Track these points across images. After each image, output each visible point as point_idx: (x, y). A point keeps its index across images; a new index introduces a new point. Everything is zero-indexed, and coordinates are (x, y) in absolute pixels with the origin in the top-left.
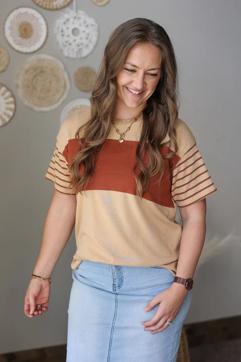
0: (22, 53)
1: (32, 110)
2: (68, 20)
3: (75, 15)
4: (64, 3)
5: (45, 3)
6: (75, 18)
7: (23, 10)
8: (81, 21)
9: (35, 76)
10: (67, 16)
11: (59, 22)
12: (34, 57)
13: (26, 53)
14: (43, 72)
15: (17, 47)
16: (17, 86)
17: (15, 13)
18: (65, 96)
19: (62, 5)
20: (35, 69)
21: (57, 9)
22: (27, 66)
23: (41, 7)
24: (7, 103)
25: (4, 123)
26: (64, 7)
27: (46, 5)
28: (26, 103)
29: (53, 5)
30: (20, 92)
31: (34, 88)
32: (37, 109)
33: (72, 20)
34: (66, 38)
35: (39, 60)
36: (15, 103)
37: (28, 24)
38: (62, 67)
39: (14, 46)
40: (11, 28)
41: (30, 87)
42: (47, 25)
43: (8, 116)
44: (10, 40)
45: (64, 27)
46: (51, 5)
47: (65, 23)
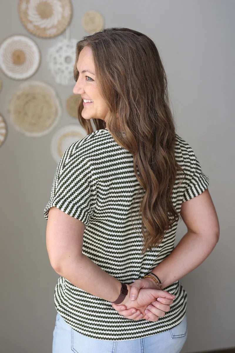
0: (14, 79)
2: (61, 48)
3: (68, 43)
4: (57, 32)
6: (68, 46)
7: (16, 38)
9: (27, 103)
10: (59, 44)
11: (52, 50)
12: (26, 84)
13: (19, 80)
14: (34, 98)
15: (10, 74)
16: (9, 112)
17: (9, 41)
18: (56, 123)
19: (56, 34)
20: (27, 95)
21: (50, 38)
23: (35, 35)
27: (40, 33)
28: (17, 128)
29: (46, 34)
30: (12, 118)
31: (26, 114)
32: (28, 134)
33: (65, 48)
34: (58, 66)
35: (31, 87)
36: (6, 128)
37: (22, 52)
38: (53, 93)
40: (5, 56)
41: (22, 113)
42: (40, 52)
44: (3, 66)
45: (57, 55)
47: (58, 51)
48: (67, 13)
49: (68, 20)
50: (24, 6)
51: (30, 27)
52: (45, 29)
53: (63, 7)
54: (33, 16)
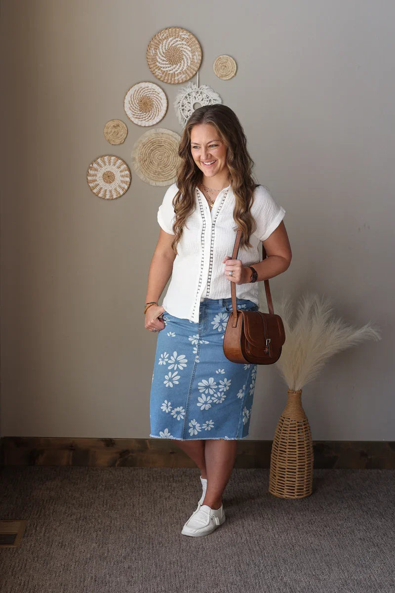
0: (140, 126)
1: (148, 183)
2: (189, 95)
3: (198, 89)
4: (186, 77)
5: (166, 78)
6: (197, 92)
7: (143, 85)
8: (204, 96)
10: (189, 90)
11: (181, 97)
12: (153, 131)
13: (145, 127)
15: (136, 121)
16: (134, 159)
17: (136, 87)
19: (184, 80)
20: (153, 143)
21: (178, 83)
22: (144, 140)
23: (162, 81)
24: (122, 176)
25: (119, 195)
26: (186, 81)
27: (168, 80)
28: (142, 177)
29: (175, 80)
30: (136, 166)
32: (153, 183)
33: (194, 94)
34: (186, 113)
35: (157, 134)
36: (131, 176)
37: (149, 98)
39: (133, 119)
40: (131, 102)
41: (147, 161)
42: (167, 99)
43: (123, 189)
44: (129, 113)
45: (185, 102)
46: (173, 79)
47: (186, 97)
48: (197, 58)
49: (198, 65)
50: (152, 52)
51: (158, 72)
52: (174, 75)
53: (193, 52)
54: (161, 61)
